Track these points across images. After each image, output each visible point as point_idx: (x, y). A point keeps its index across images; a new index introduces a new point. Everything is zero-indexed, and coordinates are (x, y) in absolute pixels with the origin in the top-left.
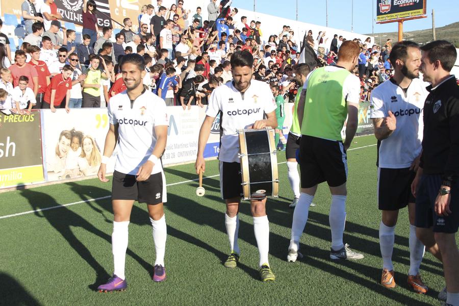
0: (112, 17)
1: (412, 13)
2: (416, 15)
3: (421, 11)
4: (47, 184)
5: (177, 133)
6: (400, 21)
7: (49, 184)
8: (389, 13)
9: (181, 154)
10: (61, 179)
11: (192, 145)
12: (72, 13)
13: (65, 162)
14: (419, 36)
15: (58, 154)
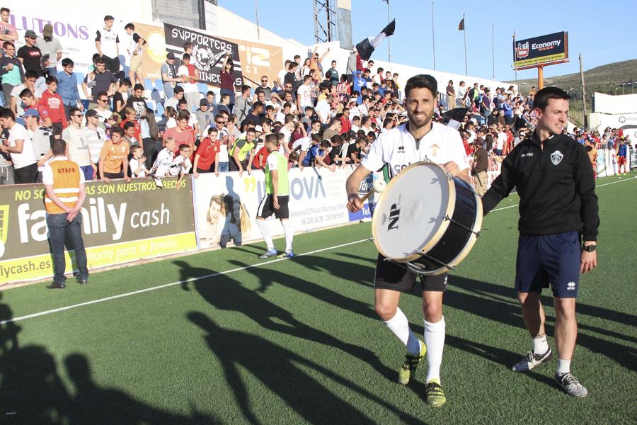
0: (243, 75)
1: (552, 58)
2: (558, 59)
3: (563, 54)
4: (199, 252)
5: (324, 194)
6: (540, 67)
7: (202, 251)
8: (527, 58)
9: (329, 217)
10: (213, 246)
11: (340, 207)
12: (203, 73)
13: (216, 229)
14: (559, 82)
15: (209, 220)
